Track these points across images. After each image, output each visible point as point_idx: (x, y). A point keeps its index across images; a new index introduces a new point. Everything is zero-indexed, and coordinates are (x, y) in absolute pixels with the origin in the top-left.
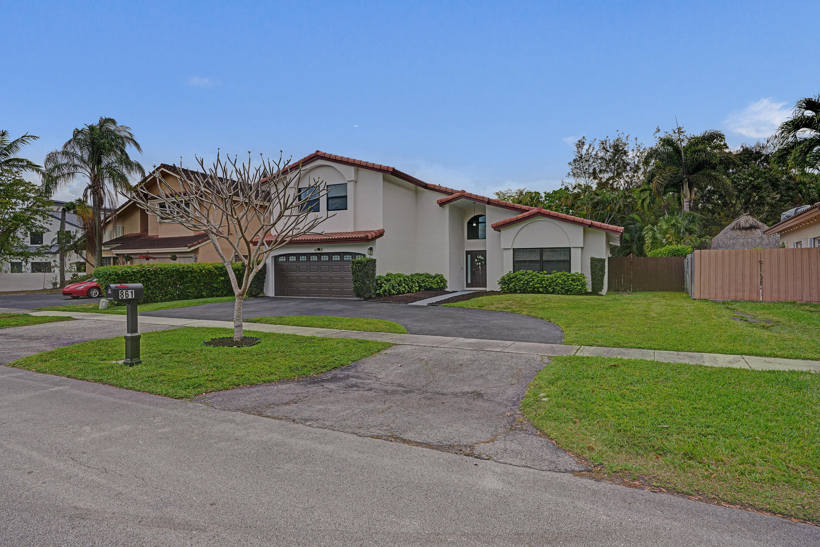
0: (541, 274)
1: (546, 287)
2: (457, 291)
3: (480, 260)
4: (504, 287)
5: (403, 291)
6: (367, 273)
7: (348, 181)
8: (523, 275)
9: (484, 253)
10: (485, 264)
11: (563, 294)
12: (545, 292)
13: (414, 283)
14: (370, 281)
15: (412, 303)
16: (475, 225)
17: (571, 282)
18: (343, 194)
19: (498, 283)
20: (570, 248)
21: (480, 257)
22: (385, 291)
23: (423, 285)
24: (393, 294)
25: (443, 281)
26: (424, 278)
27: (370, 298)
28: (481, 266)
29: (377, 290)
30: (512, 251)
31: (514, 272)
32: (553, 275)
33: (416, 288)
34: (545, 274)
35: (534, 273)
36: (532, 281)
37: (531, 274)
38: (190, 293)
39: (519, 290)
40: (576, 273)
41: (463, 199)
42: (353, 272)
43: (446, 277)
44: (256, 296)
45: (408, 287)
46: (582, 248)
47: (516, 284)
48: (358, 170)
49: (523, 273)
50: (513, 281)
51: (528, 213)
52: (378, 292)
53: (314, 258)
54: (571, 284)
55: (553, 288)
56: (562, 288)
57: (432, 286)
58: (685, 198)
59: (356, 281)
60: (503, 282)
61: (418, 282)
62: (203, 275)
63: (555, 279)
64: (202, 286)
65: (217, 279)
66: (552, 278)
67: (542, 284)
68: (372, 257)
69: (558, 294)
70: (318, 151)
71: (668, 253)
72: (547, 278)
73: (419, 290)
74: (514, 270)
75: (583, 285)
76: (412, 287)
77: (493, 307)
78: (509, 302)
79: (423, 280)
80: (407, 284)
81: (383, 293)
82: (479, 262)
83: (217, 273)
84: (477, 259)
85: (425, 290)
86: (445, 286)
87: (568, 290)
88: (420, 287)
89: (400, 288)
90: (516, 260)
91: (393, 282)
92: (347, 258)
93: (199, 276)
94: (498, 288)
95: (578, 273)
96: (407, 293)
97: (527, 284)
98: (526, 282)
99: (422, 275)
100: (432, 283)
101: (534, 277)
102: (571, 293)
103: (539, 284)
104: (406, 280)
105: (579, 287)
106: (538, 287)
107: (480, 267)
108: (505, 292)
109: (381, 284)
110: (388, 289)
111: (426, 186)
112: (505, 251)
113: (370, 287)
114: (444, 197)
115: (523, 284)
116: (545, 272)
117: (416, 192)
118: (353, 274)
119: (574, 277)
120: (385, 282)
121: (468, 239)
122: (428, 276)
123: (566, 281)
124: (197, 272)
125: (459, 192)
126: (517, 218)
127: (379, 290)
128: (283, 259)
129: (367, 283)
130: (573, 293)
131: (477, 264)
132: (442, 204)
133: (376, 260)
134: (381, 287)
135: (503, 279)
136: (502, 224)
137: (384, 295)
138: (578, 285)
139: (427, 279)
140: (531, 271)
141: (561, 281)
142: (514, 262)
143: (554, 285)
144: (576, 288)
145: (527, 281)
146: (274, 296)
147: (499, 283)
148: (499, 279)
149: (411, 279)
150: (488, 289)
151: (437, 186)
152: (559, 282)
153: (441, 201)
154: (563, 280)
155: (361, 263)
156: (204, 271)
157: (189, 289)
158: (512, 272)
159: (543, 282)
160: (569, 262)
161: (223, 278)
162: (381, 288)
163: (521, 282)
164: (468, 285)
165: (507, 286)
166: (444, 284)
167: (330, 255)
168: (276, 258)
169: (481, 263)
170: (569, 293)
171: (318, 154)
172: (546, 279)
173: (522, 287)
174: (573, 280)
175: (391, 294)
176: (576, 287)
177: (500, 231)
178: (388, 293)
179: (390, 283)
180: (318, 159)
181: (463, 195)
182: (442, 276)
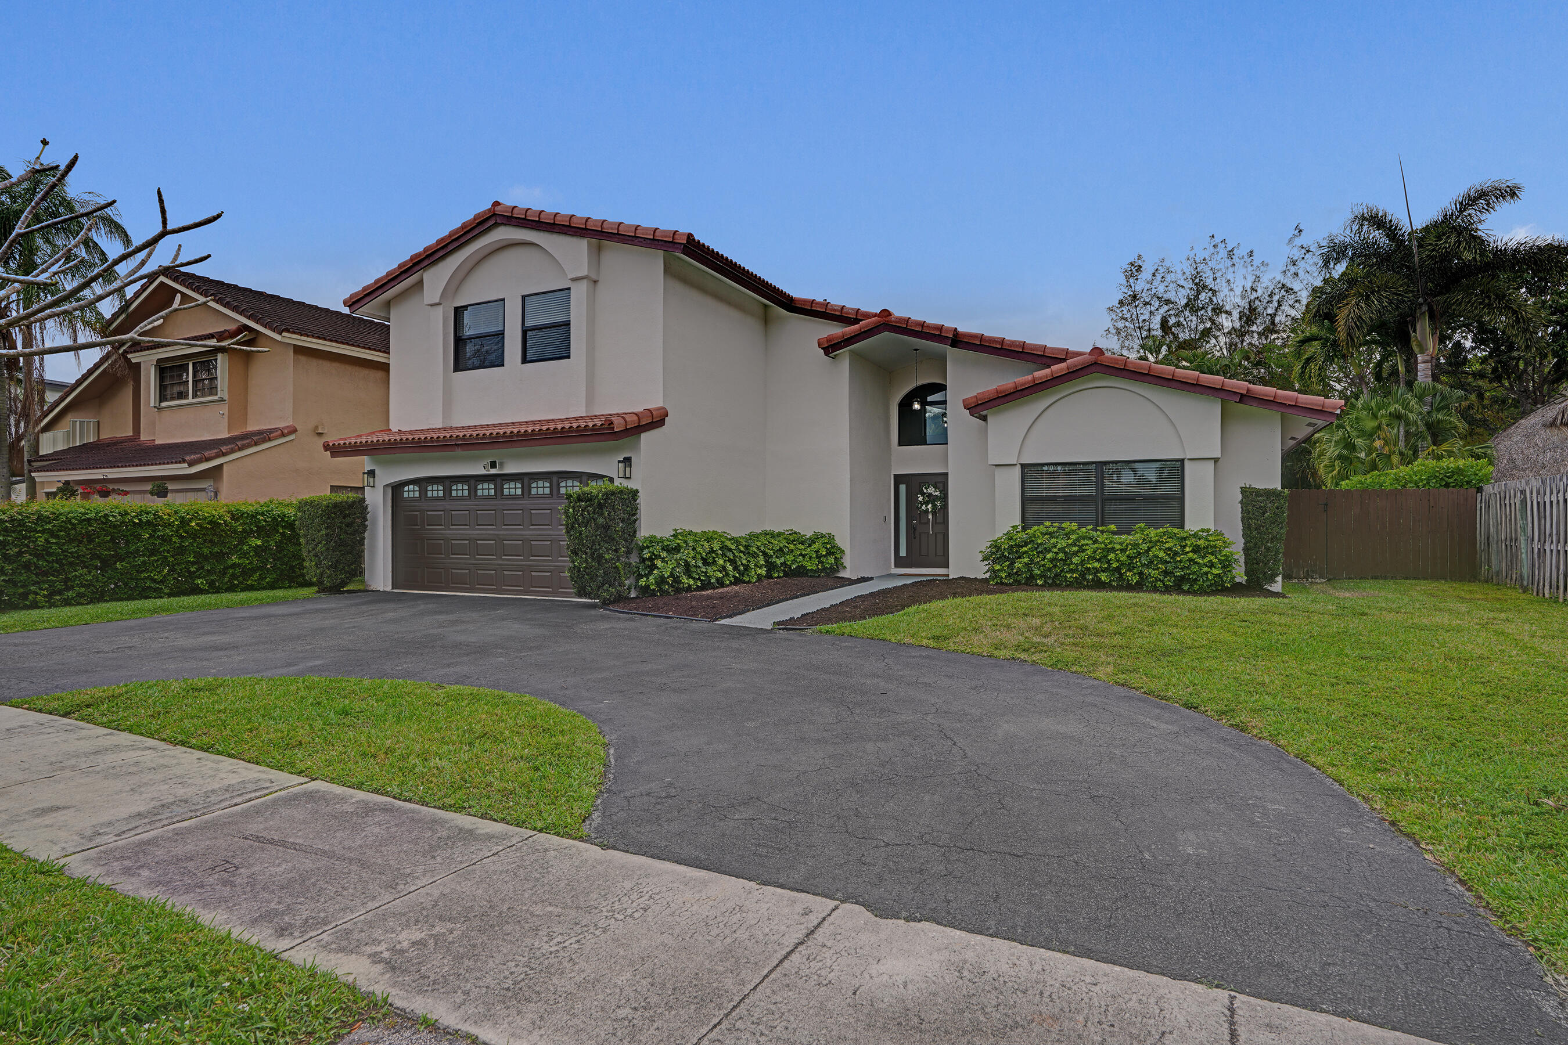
0: (1102, 532)
1: (1118, 569)
2: (872, 579)
3: (931, 499)
4: (998, 567)
5: (718, 579)
6: (606, 528)
7: (574, 280)
8: (1051, 535)
9: (941, 480)
10: (945, 507)
11: (1167, 590)
12: (1114, 584)
13: (754, 555)
14: (616, 551)
15: (731, 616)
16: (917, 406)
17: (1191, 555)
18: (561, 318)
19: (980, 557)
20: (1182, 461)
21: (931, 490)
22: (662, 580)
23: (778, 562)
24: (689, 589)
25: (833, 551)
26: (784, 543)
27: (620, 599)
28: (934, 513)
29: (642, 576)
30: (1018, 470)
31: (1024, 529)
32: (1138, 535)
33: (759, 571)
34: (1114, 533)
35: (1084, 530)
36: (1078, 552)
37: (1073, 532)
38: (154, 581)
39: (1041, 577)
40: (1203, 530)
41: (886, 335)
42: (567, 525)
43: (843, 541)
44: (336, 589)
45: (736, 568)
46: (1216, 460)
47: (1032, 560)
48: (599, 249)
49: (1051, 530)
50: (1025, 552)
51: (1063, 365)
52: (643, 582)
53: (487, 489)
54: (1190, 560)
55: (1141, 574)
56: (1166, 573)
57: (805, 563)
58: (1422, 352)
59: (575, 552)
60: (996, 554)
61: (765, 554)
62: (194, 535)
63: (1145, 547)
64: (193, 563)
65: (241, 542)
66: (1137, 545)
67: (1108, 562)
68: (631, 485)
69: (1155, 590)
70: (496, 204)
71: (1428, 480)
72: (1121, 544)
73: (769, 576)
74: (1023, 520)
75: (1227, 564)
76: (747, 568)
77: (980, 643)
78: (1028, 619)
79: (781, 549)
80: (730, 560)
81: (657, 584)
82: (927, 503)
83: (240, 529)
84: (923, 494)
85: (786, 574)
86: (839, 565)
87: (1182, 579)
88: (771, 567)
89: (710, 571)
90: (1028, 494)
91: (686, 554)
93: (181, 537)
94: (980, 571)
95: (1208, 531)
96: (731, 583)
97: (1066, 560)
98: (1061, 556)
99: (779, 534)
100: (804, 556)
101: (1083, 542)
102: (1192, 586)
103: (1099, 560)
104: (730, 550)
105: (1215, 571)
106: (1097, 571)
107: (930, 517)
108: (1002, 583)
109: (651, 559)
110: (672, 575)
111: (790, 304)
112: (998, 472)
113: (617, 568)
114: (835, 330)
115: (1052, 560)
116: (1113, 527)
117: (766, 320)
118: (568, 532)
119: (1201, 543)
120: (664, 554)
121: (900, 445)
122: (795, 538)
123: (1176, 554)
124: (170, 525)
125: (875, 315)
126: (1034, 379)
127: (647, 576)
128: (411, 492)
129: (607, 557)
130: (1196, 587)
131: (924, 508)
132: (830, 347)
133: (637, 491)
134: (653, 567)
135: (996, 546)
136: (992, 396)
137: (661, 590)
138: (1212, 565)
139: (792, 547)
140: (1074, 526)
141: (1161, 554)
142: (1025, 501)
143: (1143, 566)
144: (1206, 573)
145: (1065, 553)
146: (389, 588)
147: (985, 559)
148: (984, 545)
149: (746, 547)
150: (953, 573)
151: (819, 303)
152: (1156, 556)
153: (829, 339)
154: (1170, 549)
155: (589, 500)
156: (193, 524)
157: (147, 570)
158: (1020, 529)
159: (1112, 556)
161: (259, 543)
162: (650, 573)
163: (1049, 556)
164: (899, 562)
165: (1008, 566)
166: (836, 558)
167: (525, 479)
168: (396, 489)
169: (934, 506)
170: (1186, 588)
171: (498, 209)
172: (1118, 547)
173: (1049, 569)
174: (1196, 550)
175: (683, 589)
176: (1205, 569)
177: (984, 418)
178: (671, 586)
179: (678, 556)
180: (496, 225)
181: (885, 322)
182: (831, 537)
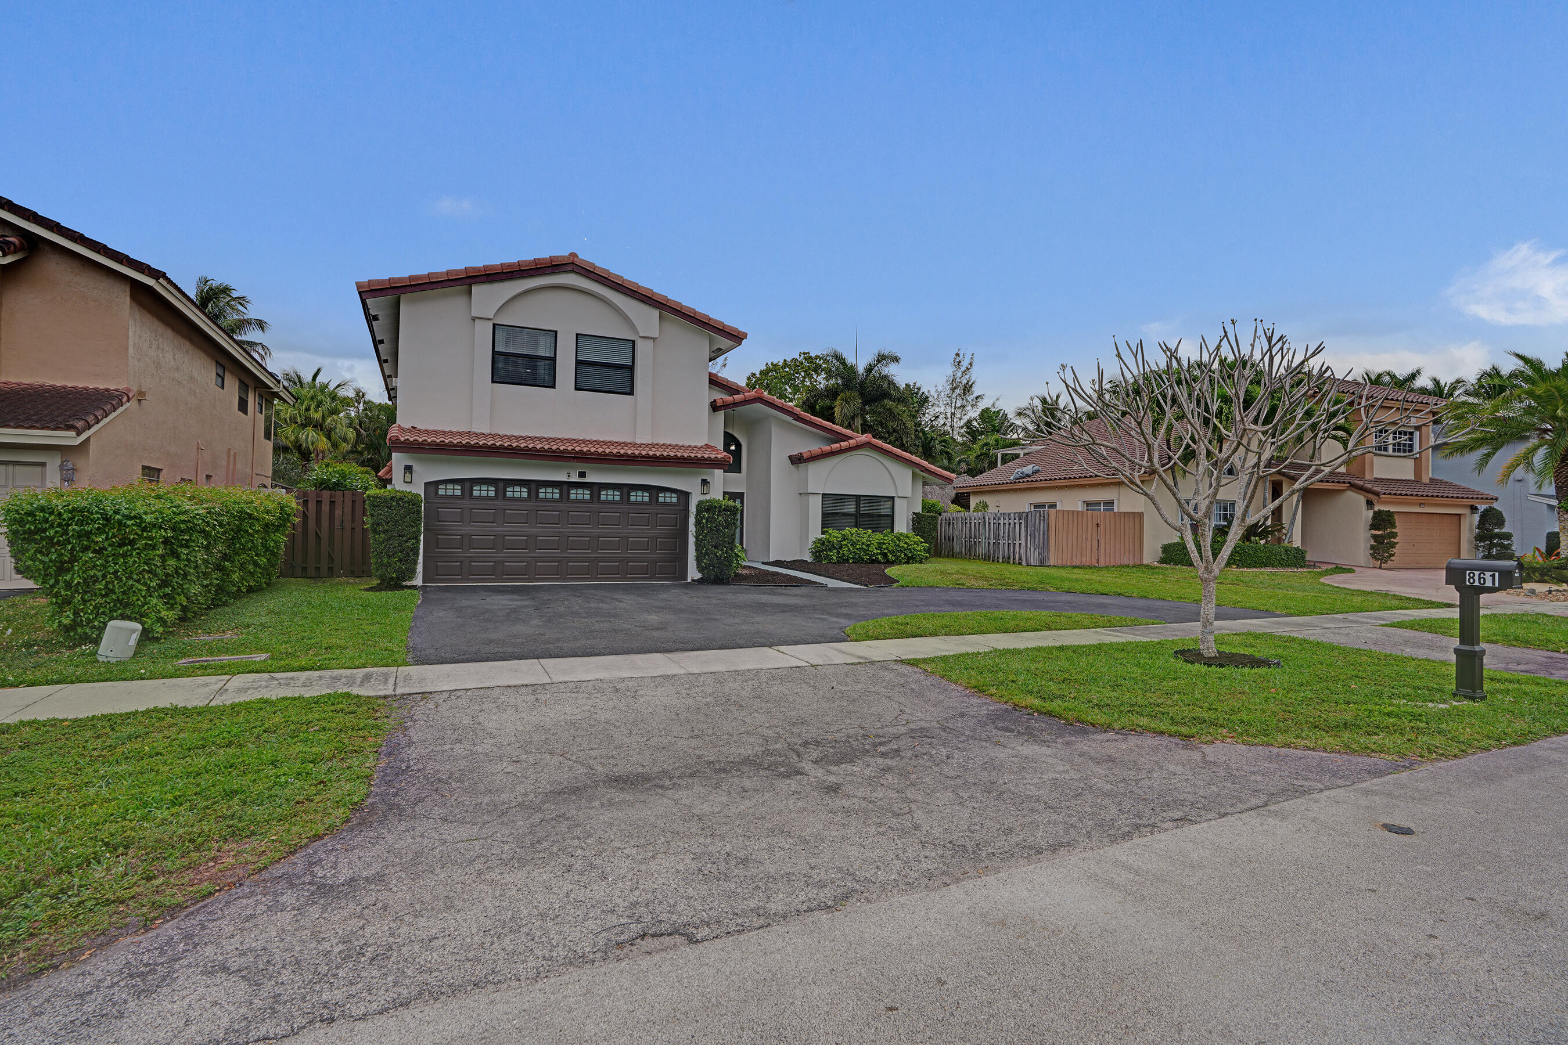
7: (640, 336)
9: (740, 497)
20: (893, 498)
30: (820, 497)
31: (824, 534)
40: (900, 531)
41: (759, 404)
46: (908, 498)
74: (823, 530)
90: (825, 511)
92: (635, 497)
112: (812, 498)
119: (899, 537)
132: (715, 410)
142: (823, 514)
153: (715, 403)
160: (892, 517)
167: (597, 488)
180: (572, 271)
